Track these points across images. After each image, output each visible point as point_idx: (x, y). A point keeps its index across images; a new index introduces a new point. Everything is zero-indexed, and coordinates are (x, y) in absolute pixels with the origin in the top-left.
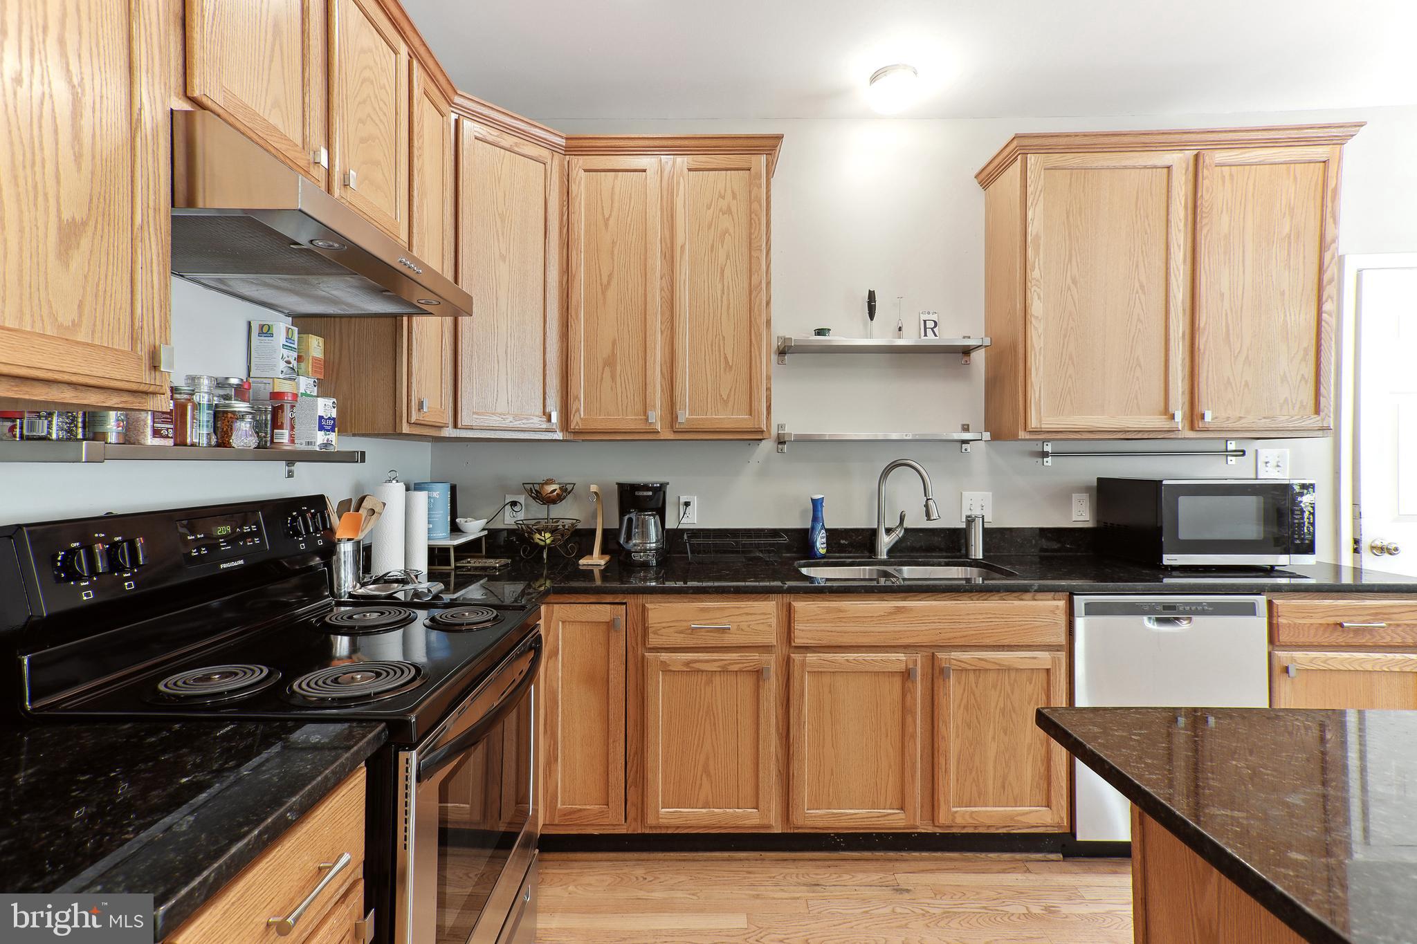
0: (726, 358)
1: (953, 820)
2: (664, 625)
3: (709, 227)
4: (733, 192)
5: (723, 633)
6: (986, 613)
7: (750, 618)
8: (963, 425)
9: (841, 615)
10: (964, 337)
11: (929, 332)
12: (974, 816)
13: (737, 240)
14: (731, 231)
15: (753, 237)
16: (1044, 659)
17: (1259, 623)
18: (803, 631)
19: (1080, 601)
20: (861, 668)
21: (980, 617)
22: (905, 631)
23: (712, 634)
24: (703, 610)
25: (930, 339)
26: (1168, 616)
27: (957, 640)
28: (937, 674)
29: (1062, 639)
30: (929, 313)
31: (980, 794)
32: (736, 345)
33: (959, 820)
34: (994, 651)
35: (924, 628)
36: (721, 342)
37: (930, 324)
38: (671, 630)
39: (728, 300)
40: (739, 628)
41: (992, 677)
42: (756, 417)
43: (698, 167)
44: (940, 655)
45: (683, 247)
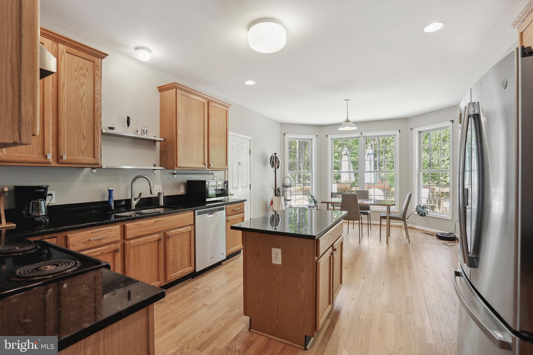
0: (83, 135)
1: (171, 279)
2: (76, 242)
3: (76, 79)
4: (87, 68)
5: (101, 240)
6: (178, 219)
7: (111, 232)
8: (154, 164)
9: (141, 226)
10: (154, 137)
11: (145, 133)
12: (176, 275)
13: (88, 88)
14: (86, 83)
15: (96, 89)
16: (189, 228)
17: (224, 211)
18: (129, 233)
19: (196, 212)
20: (147, 241)
21: (176, 220)
22: (158, 227)
23: (98, 241)
24: (93, 233)
25: (145, 136)
26: (211, 212)
27: (171, 227)
28: (166, 237)
29: (192, 222)
30: (145, 127)
31: (176, 269)
32: (88, 130)
33: (172, 278)
34: (179, 229)
35: (163, 225)
36: (81, 128)
37: (145, 131)
38: (80, 243)
39: (84, 111)
40: (107, 237)
41: (178, 236)
42: (97, 159)
43: (71, 53)
44: (167, 233)
45: (63, 84)
